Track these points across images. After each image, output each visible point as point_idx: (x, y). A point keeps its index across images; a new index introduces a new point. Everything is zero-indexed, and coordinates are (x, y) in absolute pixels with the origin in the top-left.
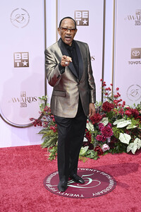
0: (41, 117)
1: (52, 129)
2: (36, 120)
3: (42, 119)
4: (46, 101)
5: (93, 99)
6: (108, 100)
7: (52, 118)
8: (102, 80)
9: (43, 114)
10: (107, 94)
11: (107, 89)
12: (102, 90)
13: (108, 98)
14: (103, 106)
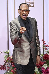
0: (5, 64)
1: (12, 71)
2: (2, 66)
3: (6, 65)
4: (8, 54)
5: (39, 53)
6: (47, 53)
7: (12, 64)
8: (43, 40)
9: (6, 62)
10: (46, 49)
11: (46, 46)
12: (43, 46)
13: (47, 51)
14: (44, 57)
